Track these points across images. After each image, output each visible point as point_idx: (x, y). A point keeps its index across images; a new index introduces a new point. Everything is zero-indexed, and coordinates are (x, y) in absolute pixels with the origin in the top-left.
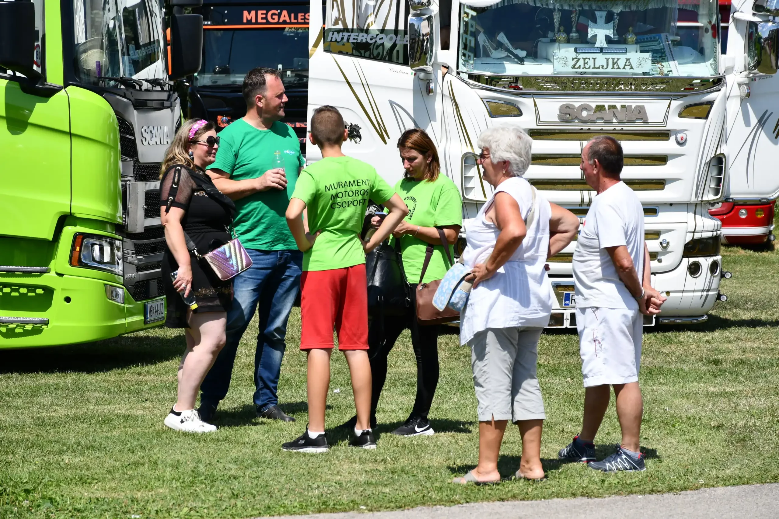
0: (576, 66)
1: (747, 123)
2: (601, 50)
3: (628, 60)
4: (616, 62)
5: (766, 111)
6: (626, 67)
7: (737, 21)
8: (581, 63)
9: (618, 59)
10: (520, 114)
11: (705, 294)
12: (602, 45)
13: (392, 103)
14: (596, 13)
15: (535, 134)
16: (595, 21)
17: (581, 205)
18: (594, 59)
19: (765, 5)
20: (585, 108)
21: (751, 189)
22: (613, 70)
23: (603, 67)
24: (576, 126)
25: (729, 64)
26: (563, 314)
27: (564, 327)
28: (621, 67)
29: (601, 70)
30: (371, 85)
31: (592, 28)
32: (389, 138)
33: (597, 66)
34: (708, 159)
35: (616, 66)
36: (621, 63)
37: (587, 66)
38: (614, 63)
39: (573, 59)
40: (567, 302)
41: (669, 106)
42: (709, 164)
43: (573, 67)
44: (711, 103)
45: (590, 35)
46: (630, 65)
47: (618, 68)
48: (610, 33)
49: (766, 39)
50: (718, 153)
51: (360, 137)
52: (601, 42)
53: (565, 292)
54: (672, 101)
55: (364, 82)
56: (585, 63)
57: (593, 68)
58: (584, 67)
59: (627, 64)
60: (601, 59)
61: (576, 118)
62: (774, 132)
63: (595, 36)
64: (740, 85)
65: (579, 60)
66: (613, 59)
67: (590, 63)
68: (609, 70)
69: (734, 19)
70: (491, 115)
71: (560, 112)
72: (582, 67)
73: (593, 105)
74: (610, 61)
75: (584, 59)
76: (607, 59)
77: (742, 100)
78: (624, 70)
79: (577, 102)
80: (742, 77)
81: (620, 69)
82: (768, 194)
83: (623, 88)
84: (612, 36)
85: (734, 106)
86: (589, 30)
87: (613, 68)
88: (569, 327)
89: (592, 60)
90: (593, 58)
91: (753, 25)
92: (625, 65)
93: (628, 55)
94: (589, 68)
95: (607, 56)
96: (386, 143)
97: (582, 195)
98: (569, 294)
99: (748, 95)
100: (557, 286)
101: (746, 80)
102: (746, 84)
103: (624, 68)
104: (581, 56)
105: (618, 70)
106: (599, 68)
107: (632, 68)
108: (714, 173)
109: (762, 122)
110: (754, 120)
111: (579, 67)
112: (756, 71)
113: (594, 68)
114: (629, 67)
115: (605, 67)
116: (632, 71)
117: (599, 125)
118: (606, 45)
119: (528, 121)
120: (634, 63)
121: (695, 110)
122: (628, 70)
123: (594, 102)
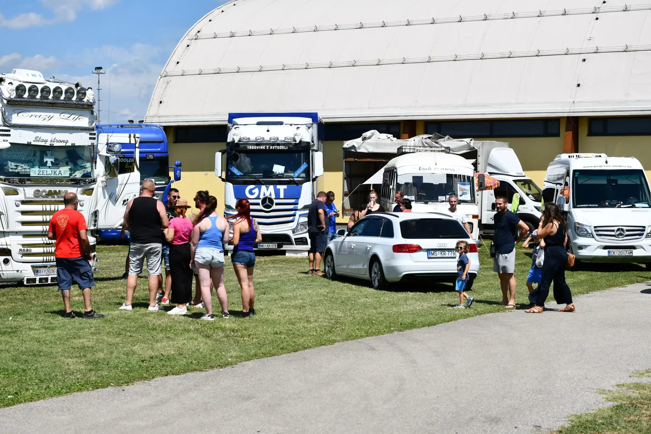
1: (105, 198)
2: (49, 167)
3: (60, 171)
5: (112, 193)
7: (100, 155)
8: (41, 173)
9: (56, 171)
10: (18, 194)
14: (47, 152)
15: (23, 202)
16: (47, 155)
17: (42, 232)
18: (47, 171)
19: (112, 149)
20: (44, 191)
21: (107, 224)
22: (54, 176)
23: (50, 174)
24: (40, 199)
25: (98, 174)
26: (36, 279)
27: (36, 284)
28: (57, 174)
29: (49, 176)
31: (46, 158)
34: (92, 212)
36: (57, 173)
37: (44, 174)
38: (55, 173)
39: (38, 171)
40: (37, 273)
41: (77, 191)
42: (92, 214)
43: (38, 174)
44: (93, 189)
45: (45, 161)
46: (61, 173)
47: (56, 175)
48: (53, 160)
49: (113, 163)
50: (96, 209)
52: (49, 164)
53: (37, 269)
54: (78, 188)
56: (43, 173)
58: (43, 175)
60: (49, 171)
61: (41, 195)
62: (115, 201)
63: (47, 162)
64: (102, 182)
66: (54, 171)
67: (45, 173)
68: (53, 175)
69: (99, 155)
70: (6, 195)
71: (34, 193)
73: (48, 190)
74: (53, 172)
75: (43, 171)
76: (52, 171)
77: (103, 188)
78: (58, 176)
79: (41, 189)
80: (103, 179)
82: (113, 226)
83: (59, 183)
84: (53, 161)
85: (100, 190)
86: (44, 159)
88: (38, 284)
89: (46, 171)
91: (107, 158)
93: (60, 170)
95: (52, 170)
97: (43, 227)
99: (106, 186)
100: (33, 267)
101: (105, 180)
102: (105, 182)
104: (41, 170)
107: (61, 175)
108: (94, 218)
109: (110, 197)
110: (107, 197)
112: (109, 176)
113: (47, 175)
116: (61, 176)
117: (50, 199)
118: (51, 165)
119: (21, 197)
120: (62, 172)
121: (87, 192)
122: (60, 175)
123: (48, 189)
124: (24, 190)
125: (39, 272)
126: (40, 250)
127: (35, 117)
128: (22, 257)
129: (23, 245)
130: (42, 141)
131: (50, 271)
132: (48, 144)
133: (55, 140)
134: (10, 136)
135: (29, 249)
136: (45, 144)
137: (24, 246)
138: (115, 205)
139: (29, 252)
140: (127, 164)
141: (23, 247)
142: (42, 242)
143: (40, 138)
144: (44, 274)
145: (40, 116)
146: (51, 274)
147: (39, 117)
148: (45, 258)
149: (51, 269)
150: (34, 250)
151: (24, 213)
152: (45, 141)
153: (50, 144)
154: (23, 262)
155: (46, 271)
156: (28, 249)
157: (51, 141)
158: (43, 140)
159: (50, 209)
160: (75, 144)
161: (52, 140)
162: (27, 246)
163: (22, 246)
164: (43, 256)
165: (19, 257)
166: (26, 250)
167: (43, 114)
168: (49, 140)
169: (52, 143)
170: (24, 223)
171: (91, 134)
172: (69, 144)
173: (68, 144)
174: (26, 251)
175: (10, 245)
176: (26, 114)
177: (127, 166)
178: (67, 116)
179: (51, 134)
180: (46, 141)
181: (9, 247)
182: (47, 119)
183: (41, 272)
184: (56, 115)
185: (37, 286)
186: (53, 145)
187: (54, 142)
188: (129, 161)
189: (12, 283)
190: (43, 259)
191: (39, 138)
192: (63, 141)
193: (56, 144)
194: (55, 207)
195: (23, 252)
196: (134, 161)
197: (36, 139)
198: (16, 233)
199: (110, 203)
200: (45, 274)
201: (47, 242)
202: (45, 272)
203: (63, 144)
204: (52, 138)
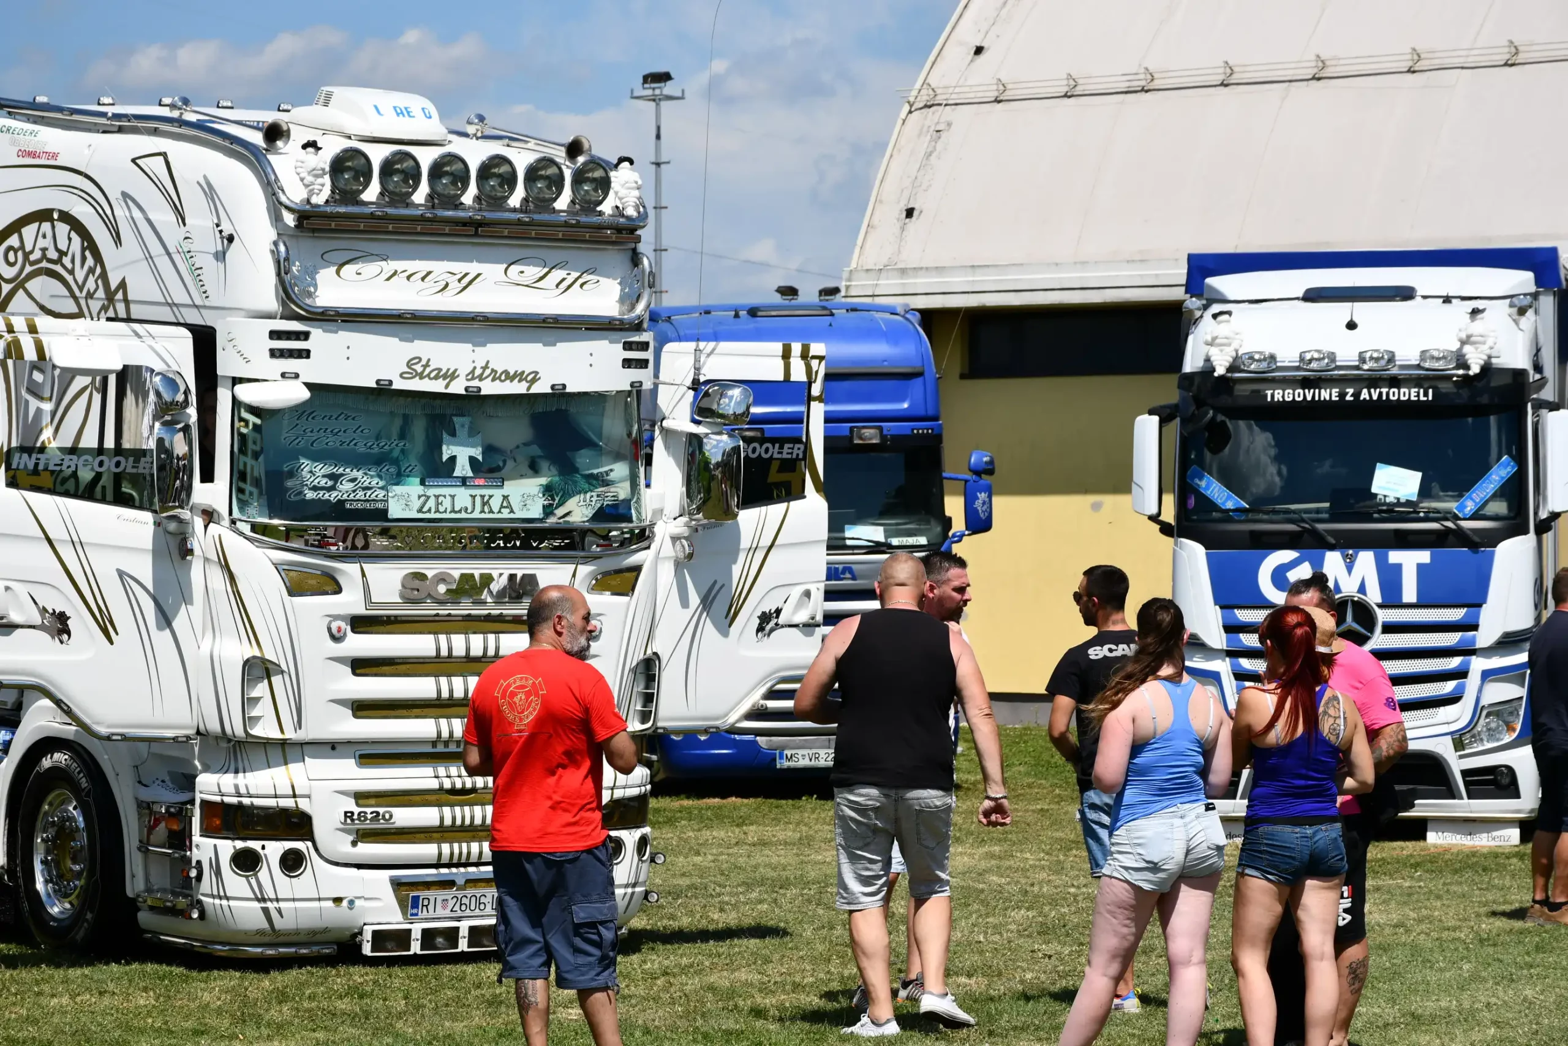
0: (424, 510)
1: (685, 603)
2: (464, 481)
3: (505, 497)
4: (488, 501)
5: (715, 582)
6: (503, 510)
7: (667, 433)
8: (431, 503)
9: (491, 497)
10: (338, 590)
11: (630, 890)
12: (464, 472)
13: (121, 574)
14: (455, 419)
15: (361, 624)
16: (453, 434)
17: (434, 743)
18: (453, 497)
19: (715, 407)
20: (442, 578)
21: (692, 712)
22: (483, 516)
23: (466, 509)
24: (428, 610)
25: (657, 506)
26: (410, 931)
27: (411, 953)
28: (496, 509)
29: (463, 515)
30: (88, 544)
31: (448, 445)
32: (117, 634)
33: (457, 509)
34: (634, 664)
35: (486, 509)
36: (495, 504)
37: (441, 509)
38: (484, 504)
39: (419, 497)
40: (415, 911)
41: (574, 575)
42: (634, 671)
43: (420, 511)
44: (637, 569)
45: (445, 457)
46: (509, 506)
47: (491, 511)
48: (477, 452)
49: (718, 465)
50: (649, 652)
51: (69, 634)
52: (462, 468)
53: (412, 894)
54: (579, 566)
55: (75, 539)
56: (438, 504)
57: (451, 512)
58: (437, 511)
59: (505, 504)
60: (463, 497)
61: (429, 596)
62: (726, 618)
63: (453, 459)
64: (675, 539)
65: (428, 497)
66: (483, 497)
67: (447, 503)
68: (476, 515)
69: (662, 428)
70: (291, 593)
71: (403, 586)
72: (433, 510)
73: (456, 574)
74: (478, 500)
75: (437, 497)
76: (473, 497)
77: (678, 565)
78: (500, 516)
79: (431, 569)
80: (679, 527)
81: (493, 512)
82: (717, 719)
83: (502, 545)
84: (480, 458)
85: (666, 573)
86: (444, 447)
87: (483, 511)
88: (419, 952)
89: (449, 498)
90: (451, 496)
91: (695, 442)
92: (502, 507)
93: (506, 491)
94: (445, 511)
95: (474, 492)
96: (112, 643)
97: (438, 726)
98: (419, 896)
99: (690, 556)
100: (398, 885)
101: (684, 531)
102: (686, 538)
103: (500, 512)
104: (431, 492)
105: (491, 516)
106: (460, 511)
107: (512, 511)
108: (640, 688)
109: (707, 602)
110: (694, 600)
111: (429, 511)
112: (700, 516)
113: (453, 511)
114: (508, 510)
115: (469, 511)
116: (512, 516)
117: (465, 608)
118: (470, 474)
119: (350, 601)
120: (515, 502)
121: (616, 581)
122: (506, 514)
123: (456, 569)
124: (363, 575)
125: (423, 906)
126: (426, 816)
127: (408, 278)
128: (354, 844)
129: (360, 797)
130: (436, 378)
131: (465, 901)
132: (458, 387)
133: (488, 372)
134: (308, 357)
135: (381, 810)
136: (447, 387)
137: (361, 802)
138: (725, 634)
139: (381, 825)
140: (775, 466)
141: (358, 805)
142: (434, 784)
143: (427, 365)
144: (440, 912)
145: (429, 273)
146: (468, 913)
147: (423, 279)
148: (446, 848)
149: (469, 892)
150: (404, 816)
151: (361, 666)
152: (445, 377)
153: (466, 389)
154: (359, 866)
155: (451, 903)
156: (378, 813)
157: (471, 375)
158: (440, 370)
159: (468, 649)
160: (564, 386)
161: (473, 372)
162: (372, 801)
163: (353, 801)
164: (439, 842)
165: (342, 845)
166: (369, 816)
167: (440, 268)
168: (463, 372)
169: (476, 383)
170: (362, 708)
171: (628, 346)
172: (542, 387)
173: (536, 389)
174: (372, 820)
175: (309, 797)
176: (371, 268)
177: (774, 476)
178: (533, 272)
179: (469, 346)
180: (452, 376)
181: (304, 805)
182: (455, 286)
183: (431, 907)
184: (492, 271)
185: (415, 960)
186: (479, 389)
187: (481, 378)
188: (785, 456)
189: (315, 949)
190: (436, 852)
191: (424, 362)
192: (519, 376)
193: (489, 388)
194: (485, 641)
195: (358, 825)
196: (805, 452)
197: (413, 368)
198: (332, 748)
199: (709, 628)
200: (447, 913)
201: (453, 784)
202: (444, 908)
203: (517, 388)
204: (474, 362)
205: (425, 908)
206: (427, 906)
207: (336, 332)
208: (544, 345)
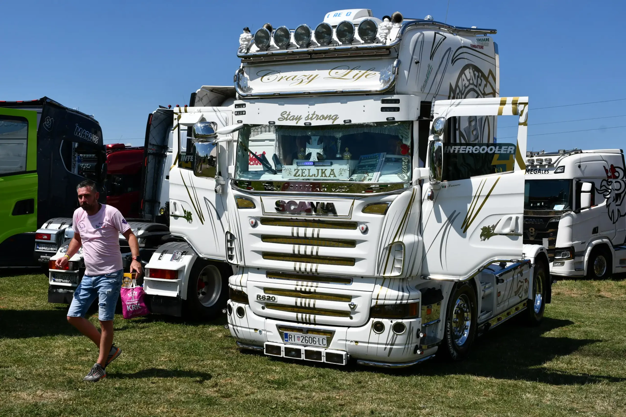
0: (297, 175)
1: (439, 220)
2: (314, 164)
3: (332, 170)
4: (324, 172)
5: (455, 211)
6: (331, 176)
8: (300, 172)
9: (326, 170)
10: (255, 207)
11: (389, 347)
12: (314, 160)
13: (205, 198)
17: (297, 272)
18: (309, 170)
20: (292, 203)
21: (445, 271)
22: (322, 178)
23: (315, 175)
26: (281, 347)
27: (281, 356)
28: (328, 175)
30: (197, 188)
31: (308, 148)
32: (204, 221)
33: (311, 175)
34: (386, 245)
35: (323, 175)
36: (328, 173)
37: (304, 175)
39: (295, 170)
40: (286, 339)
41: (353, 204)
42: (389, 248)
43: (295, 176)
44: (387, 204)
45: (307, 153)
46: (334, 174)
47: (326, 176)
48: (320, 151)
51: (192, 220)
52: (314, 158)
53: (285, 332)
54: (355, 200)
55: (193, 186)
56: (303, 173)
57: (308, 176)
58: (302, 176)
59: (332, 173)
60: (313, 170)
62: (462, 228)
63: (310, 154)
65: (299, 170)
66: (322, 170)
67: (306, 173)
68: (319, 177)
70: (238, 208)
71: (276, 206)
72: (300, 175)
73: (298, 202)
74: (320, 171)
75: (302, 170)
76: (318, 170)
78: (329, 178)
79: (286, 199)
81: (327, 177)
82: (460, 275)
83: (318, 190)
84: (322, 153)
86: (307, 149)
87: (322, 176)
88: (284, 356)
89: (307, 170)
90: (308, 169)
92: (330, 174)
93: (333, 167)
94: (306, 176)
95: (318, 168)
96: (203, 224)
97: (295, 265)
98: (287, 334)
100: (279, 327)
103: (329, 176)
104: (300, 168)
105: (325, 178)
106: (312, 176)
107: (335, 176)
108: (397, 257)
109: (451, 220)
110: (444, 218)
111: (299, 176)
113: (309, 176)
114: (333, 176)
115: (316, 176)
116: (335, 178)
118: (317, 160)
119: (257, 212)
120: (337, 172)
121: (375, 208)
122: (332, 177)
124: (261, 201)
125: (289, 338)
126: (290, 301)
127: (287, 79)
128: (263, 308)
129: (266, 290)
130: (293, 120)
131: (307, 339)
132: (301, 123)
133: (314, 116)
134: (245, 114)
135: (271, 296)
136: (297, 123)
137: (266, 291)
139: (271, 302)
140: (496, 157)
141: (265, 293)
142: (293, 288)
143: (289, 114)
144: (297, 341)
145: (295, 76)
146: (309, 344)
147: (292, 79)
148: (300, 315)
149: (309, 335)
150: (281, 299)
151: (265, 238)
152: (296, 119)
153: (305, 124)
154: (267, 318)
155: (301, 339)
156: (270, 297)
157: (307, 118)
158: (294, 116)
159: (305, 234)
160: (350, 121)
161: (308, 116)
162: (271, 292)
163: (263, 291)
164: (297, 312)
165: (258, 308)
166: (266, 298)
167: (300, 74)
168: (304, 117)
169: (309, 121)
170: (267, 255)
171: (384, 102)
172: (340, 122)
173: (336, 123)
174: (267, 299)
175: (246, 287)
176: (272, 77)
177: (495, 162)
178: (342, 72)
179: (308, 106)
180: (299, 118)
181: (244, 290)
182: (306, 80)
183: (293, 339)
184: (323, 73)
185: (282, 359)
186: (310, 124)
187: (311, 119)
188: (502, 152)
189: (255, 347)
190: (296, 316)
191: (288, 113)
192: (329, 117)
193: (315, 123)
195: (266, 301)
196: (515, 150)
197: (283, 117)
198: (258, 270)
200: (300, 342)
201: (305, 289)
202: (299, 340)
203: (328, 122)
204: (309, 112)
205: (290, 339)
206: (291, 338)
207: (254, 103)
208: (341, 103)
